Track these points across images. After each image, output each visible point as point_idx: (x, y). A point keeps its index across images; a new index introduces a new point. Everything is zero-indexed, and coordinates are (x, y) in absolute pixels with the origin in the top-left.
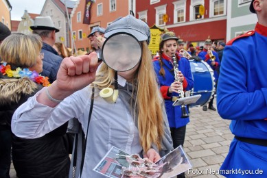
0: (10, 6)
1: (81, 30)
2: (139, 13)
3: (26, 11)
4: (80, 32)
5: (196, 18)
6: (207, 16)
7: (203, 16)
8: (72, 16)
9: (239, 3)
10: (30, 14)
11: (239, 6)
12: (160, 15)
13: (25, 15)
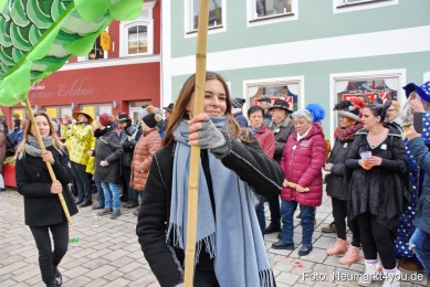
5: (90, 58)
6: (114, 54)
7: (106, 54)
9: (187, 30)
11: (186, 36)
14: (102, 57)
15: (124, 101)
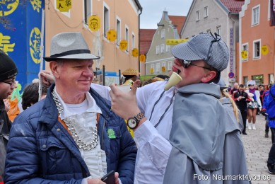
0: (140, 8)
1: (259, 40)
3: (165, 13)
4: (258, 44)
8: (241, 14)
10: (171, 17)
13: (163, 19)
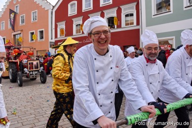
1: (5, 37)
2: (57, 23)
6: (119, 26)
7: (116, 26)
11: (153, 17)
12: (77, 25)
14: (114, 28)
15: (124, 46)
